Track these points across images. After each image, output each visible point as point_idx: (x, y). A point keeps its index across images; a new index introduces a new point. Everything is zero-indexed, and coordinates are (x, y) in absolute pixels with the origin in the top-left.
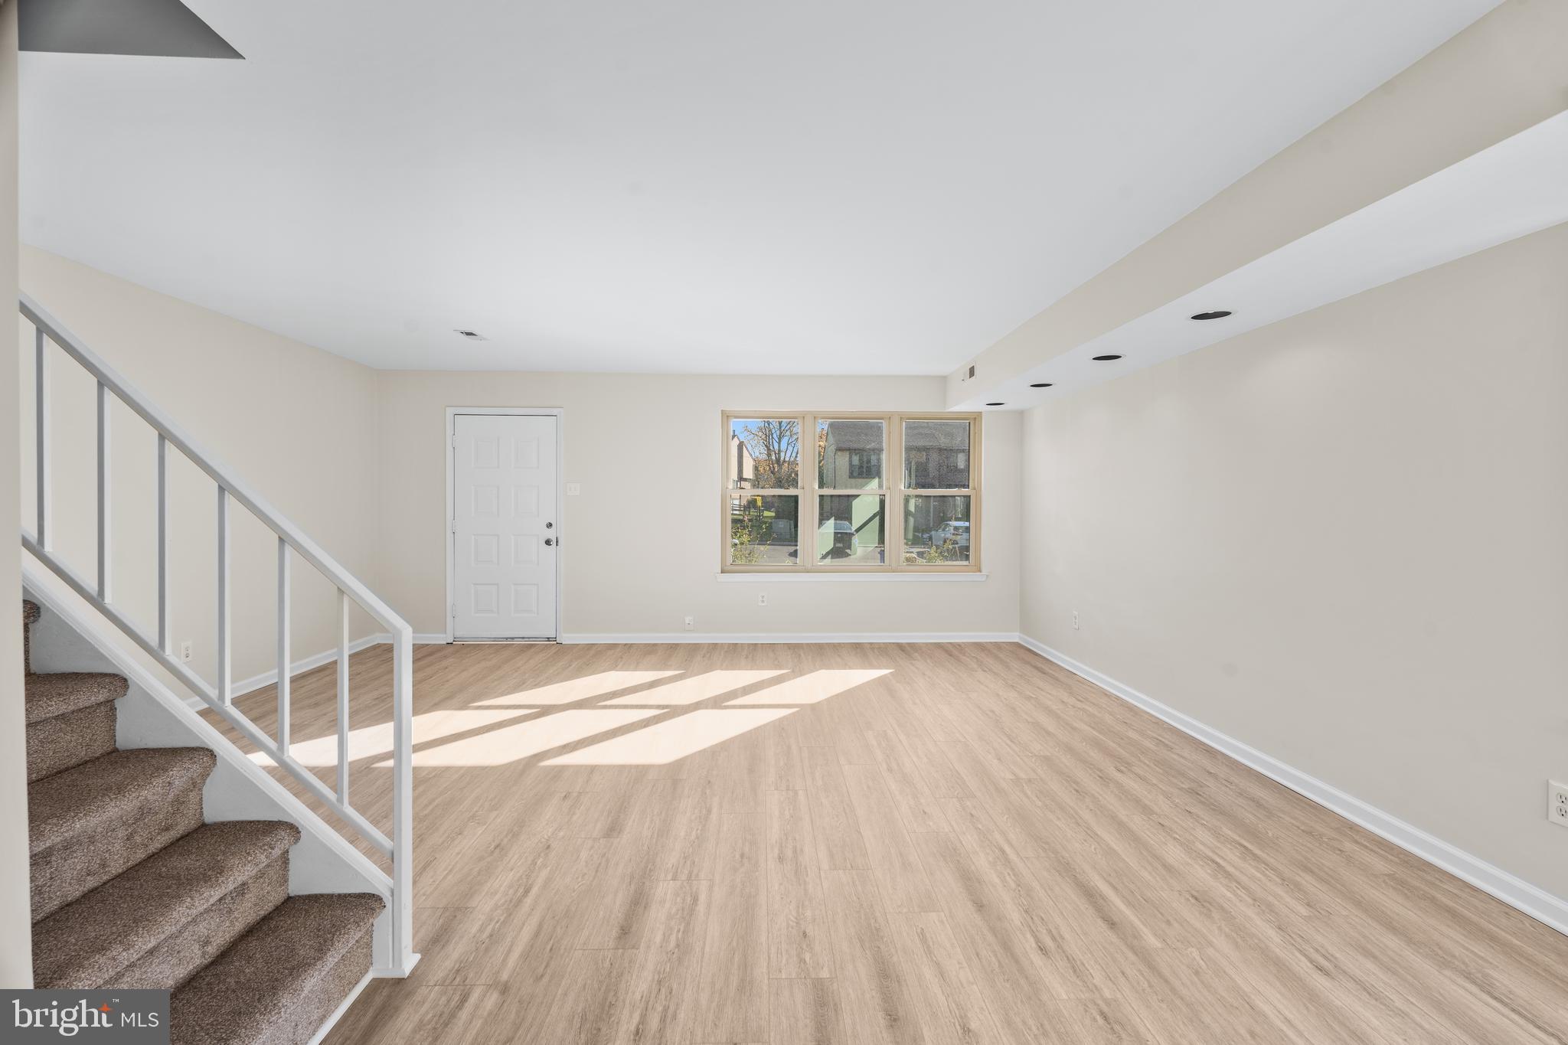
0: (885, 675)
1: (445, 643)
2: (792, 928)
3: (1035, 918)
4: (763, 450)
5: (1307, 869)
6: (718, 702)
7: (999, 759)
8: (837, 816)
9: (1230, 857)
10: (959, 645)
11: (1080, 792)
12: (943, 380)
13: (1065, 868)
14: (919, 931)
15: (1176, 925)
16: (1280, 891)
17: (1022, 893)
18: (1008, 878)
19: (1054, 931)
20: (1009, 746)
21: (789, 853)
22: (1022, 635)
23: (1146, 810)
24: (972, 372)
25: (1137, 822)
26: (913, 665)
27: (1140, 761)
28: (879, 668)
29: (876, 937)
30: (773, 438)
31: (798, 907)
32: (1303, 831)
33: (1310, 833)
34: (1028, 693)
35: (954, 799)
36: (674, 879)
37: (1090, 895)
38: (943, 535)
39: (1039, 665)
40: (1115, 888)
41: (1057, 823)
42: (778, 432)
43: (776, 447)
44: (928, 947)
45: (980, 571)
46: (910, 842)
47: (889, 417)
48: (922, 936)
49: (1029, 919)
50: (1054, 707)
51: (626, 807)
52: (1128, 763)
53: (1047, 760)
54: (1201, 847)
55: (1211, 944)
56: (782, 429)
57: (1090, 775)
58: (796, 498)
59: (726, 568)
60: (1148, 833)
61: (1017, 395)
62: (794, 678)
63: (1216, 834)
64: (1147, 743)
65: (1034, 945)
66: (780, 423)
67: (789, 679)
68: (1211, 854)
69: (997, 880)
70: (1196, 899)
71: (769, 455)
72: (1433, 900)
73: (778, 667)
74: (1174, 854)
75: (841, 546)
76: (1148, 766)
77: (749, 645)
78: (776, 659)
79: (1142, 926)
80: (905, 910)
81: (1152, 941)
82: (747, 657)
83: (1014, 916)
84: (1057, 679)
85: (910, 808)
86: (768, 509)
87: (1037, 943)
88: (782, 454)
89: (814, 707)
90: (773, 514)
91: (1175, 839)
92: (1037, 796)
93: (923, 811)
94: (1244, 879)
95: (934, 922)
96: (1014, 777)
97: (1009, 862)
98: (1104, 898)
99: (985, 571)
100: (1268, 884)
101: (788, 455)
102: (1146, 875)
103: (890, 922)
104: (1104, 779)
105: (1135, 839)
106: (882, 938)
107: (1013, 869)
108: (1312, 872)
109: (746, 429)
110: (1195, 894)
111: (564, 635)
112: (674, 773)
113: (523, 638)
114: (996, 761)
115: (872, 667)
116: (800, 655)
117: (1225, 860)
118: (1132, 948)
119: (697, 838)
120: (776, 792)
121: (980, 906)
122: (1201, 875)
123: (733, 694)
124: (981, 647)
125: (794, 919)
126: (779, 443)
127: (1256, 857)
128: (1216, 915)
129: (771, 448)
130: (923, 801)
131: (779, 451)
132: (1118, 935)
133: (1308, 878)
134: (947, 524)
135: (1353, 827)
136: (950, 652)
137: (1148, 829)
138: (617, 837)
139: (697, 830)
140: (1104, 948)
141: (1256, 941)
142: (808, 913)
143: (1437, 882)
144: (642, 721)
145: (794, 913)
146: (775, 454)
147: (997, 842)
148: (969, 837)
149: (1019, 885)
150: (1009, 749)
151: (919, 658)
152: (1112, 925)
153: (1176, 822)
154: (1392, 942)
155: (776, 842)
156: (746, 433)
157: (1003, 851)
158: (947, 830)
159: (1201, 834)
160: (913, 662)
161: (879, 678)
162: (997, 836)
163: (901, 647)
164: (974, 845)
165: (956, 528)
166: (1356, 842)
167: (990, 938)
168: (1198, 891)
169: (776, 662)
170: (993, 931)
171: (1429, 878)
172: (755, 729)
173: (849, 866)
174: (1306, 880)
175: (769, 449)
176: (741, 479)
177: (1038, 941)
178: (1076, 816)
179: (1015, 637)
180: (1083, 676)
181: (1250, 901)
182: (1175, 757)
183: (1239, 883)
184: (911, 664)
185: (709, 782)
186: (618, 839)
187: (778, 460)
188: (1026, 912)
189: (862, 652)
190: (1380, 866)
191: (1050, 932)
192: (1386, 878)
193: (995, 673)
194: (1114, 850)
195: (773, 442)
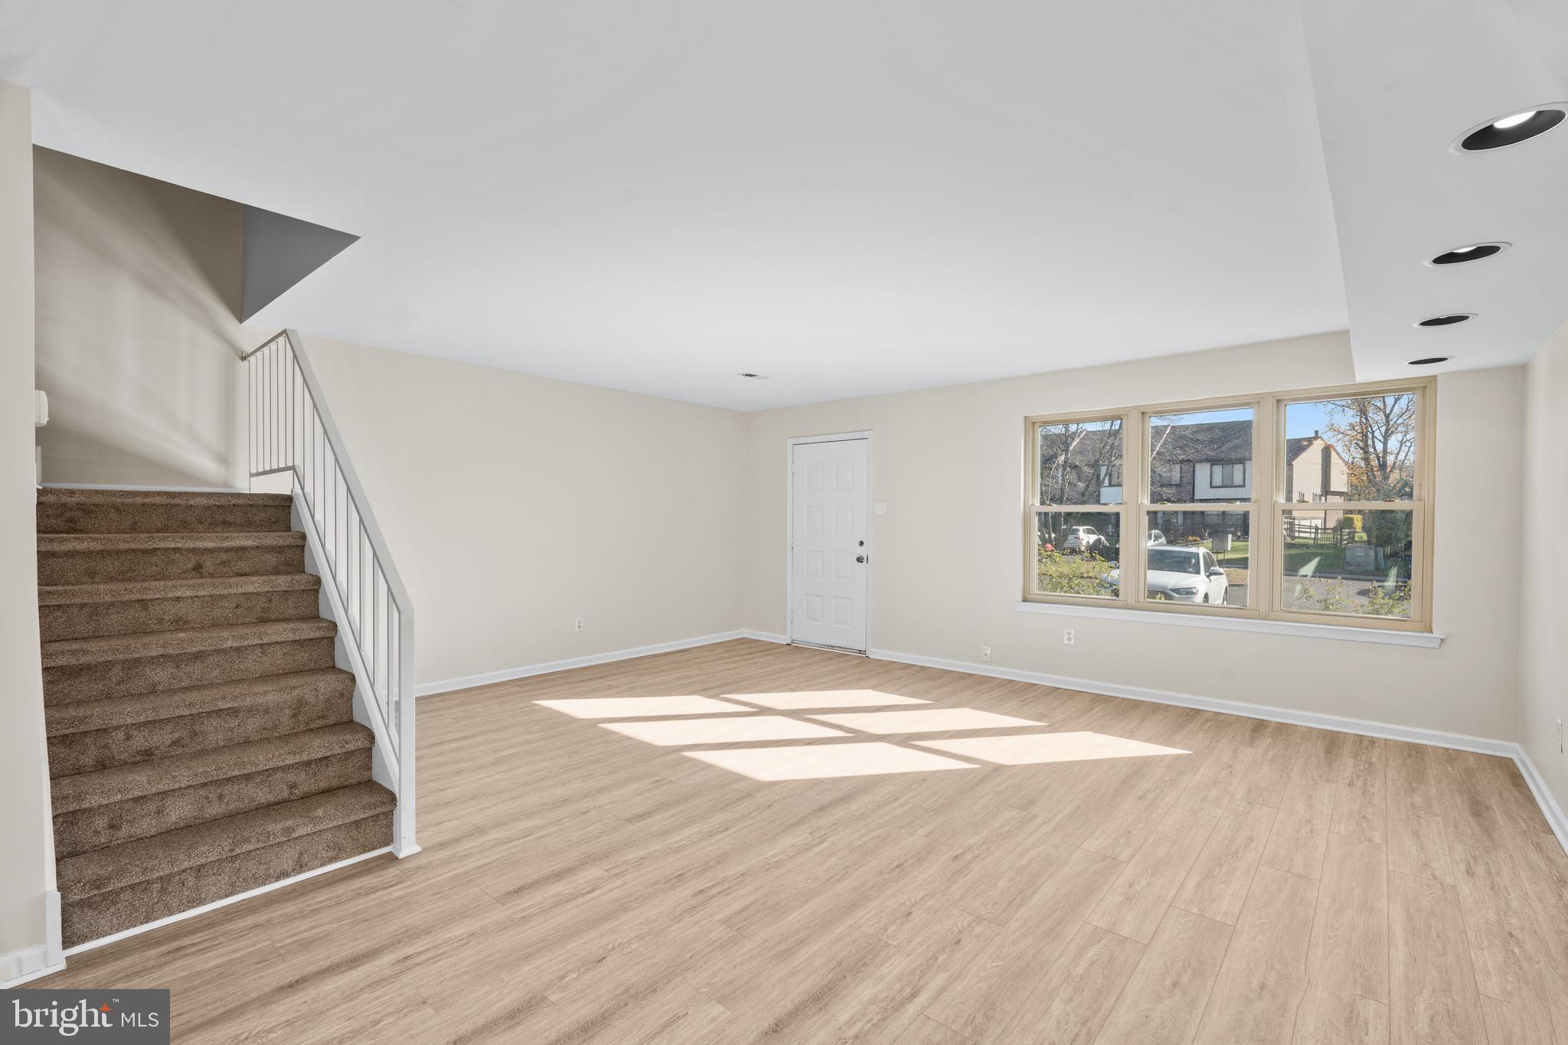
0: (1165, 755)
1: (785, 643)
30: (1373, 437)
42: (1383, 429)
43: (1379, 446)
56: (1391, 423)
59: (1030, 597)
71: (1366, 460)
101: (1401, 457)
109: (1332, 428)
111: (873, 650)
113: (841, 648)
115: (1166, 742)
126: (1385, 443)
129: (1371, 450)
131: (1385, 450)
146: (1378, 459)
156: (1331, 433)
175: (1367, 452)
176: (1326, 491)
187: (1383, 466)
195: (1373, 442)
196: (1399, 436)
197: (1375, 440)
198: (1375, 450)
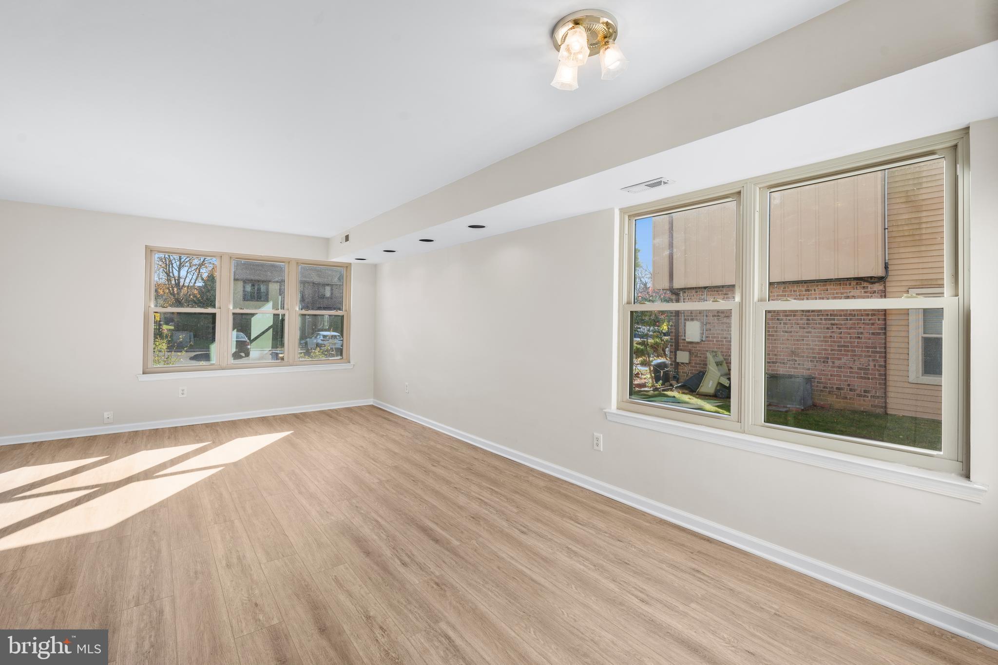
0: (288, 435)
2: (246, 604)
3: (399, 550)
4: (164, 277)
5: (516, 492)
6: (147, 475)
7: (369, 473)
8: (267, 529)
9: (486, 495)
10: (336, 411)
11: (415, 481)
12: (327, 241)
13: (412, 521)
14: (334, 578)
15: (466, 532)
16: (506, 504)
17: (390, 540)
18: (382, 535)
19: (409, 554)
20: (374, 465)
21: (235, 561)
22: (375, 400)
23: (448, 482)
24: (347, 238)
25: (444, 489)
26: (306, 426)
27: (444, 459)
28: (282, 431)
29: (306, 590)
30: (172, 267)
31: (249, 591)
32: (514, 476)
33: (516, 477)
34: (381, 433)
35: (345, 501)
36: (137, 604)
37: (425, 530)
38: (315, 341)
39: (386, 416)
40: (437, 524)
41: (405, 499)
42: (178, 263)
43: (176, 274)
44: (340, 584)
45: (349, 363)
46: (321, 531)
47: (289, 261)
48: (336, 580)
49: (395, 552)
50: (397, 439)
51: (72, 569)
52: (438, 461)
53: (396, 468)
54: (474, 494)
55: (480, 536)
56: (182, 260)
57: (420, 471)
58: (214, 315)
59: (147, 370)
60: (450, 493)
61: (374, 255)
62: (215, 447)
63: (480, 486)
64: (446, 449)
65: (399, 563)
66: (180, 257)
67: (212, 448)
68: (477, 496)
69: (375, 537)
70: (473, 518)
71: (169, 280)
72: (559, 492)
73: (201, 441)
74: (462, 500)
75: (242, 350)
76: (447, 461)
77: (170, 429)
78: (197, 436)
79: (450, 538)
80: (323, 570)
81: (456, 543)
82: (169, 438)
83: (387, 552)
84: (397, 423)
85: (318, 512)
86: (167, 323)
87: (401, 562)
88: (182, 281)
89: (235, 464)
90: (172, 328)
91: (462, 493)
92: (392, 488)
93: (327, 512)
94: (492, 503)
95: (342, 570)
96: (378, 481)
97: (381, 526)
98: (431, 530)
99: (352, 362)
100: (502, 502)
101: (188, 280)
102: (451, 513)
103: (314, 579)
104: (427, 472)
105: (444, 498)
106: (310, 589)
107: (384, 529)
108: (518, 493)
110: (472, 515)
112: (119, 532)
114: (367, 475)
115: (277, 431)
116: (217, 431)
117: (484, 497)
118: (447, 549)
119: (152, 572)
120: (215, 525)
121: (368, 553)
122: (475, 506)
123: (164, 466)
124: (349, 410)
125: (246, 599)
126: (179, 272)
127: (496, 492)
128: (482, 523)
129: (171, 275)
130: (325, 506)
131: (179, 277)
132: (440, 545)
133: (517, 496)
134: (318, 334)
135: (532, 470)
136: (330, 416)
137: (450, 492)
138: (69, 593)
139: (151, 566)
140: (434, 553)
141: (498, 529)
142: (257, 592)
143: (561, 485)
144: (72, 501)
145: (246, 595)
146: (175, 280)
147: (373, 518)
148: (357, 519)
149: (388, 536)
150: (374, 466)
151: (310, 421)
152: (437, 541)
153: (462, 485)
154: (547, 513)
155: (223, 557)
157: (377, 521)
158: (343, 519)
159: (474, 488)
160: (307, 424)
161: (283, 438)
162: (373, 514)
163: (296, 416)
164: (360, 522)
165: (324, 336)
166: (534, 476)
167: (376, 568)
168: (473, 514)
169: (197, 438)
170: (377, 564)
171: (558, 484)
172: (188, 488)
173: (280, 555)
174: (517, 497)
175: (168, 275)
177: (401, 560)
178: (414, 493)
179: (370, 402)
180: (411, 419)
181: (506, 500)
182: (459, 454)
183: (490, 506)
184: (305, 426)
185: (154, 532)
186: (71, 595)
187: (178, 285)
188: (394, 548)
189: (268, 423)
190: (542, 483)
191: (407, 554)
192: (544, 488)
193: (360, 424)
194: (434, 505)
195: (172, 270)
196: (186, 269)
197: (174, 270)
198: (173, 275)
